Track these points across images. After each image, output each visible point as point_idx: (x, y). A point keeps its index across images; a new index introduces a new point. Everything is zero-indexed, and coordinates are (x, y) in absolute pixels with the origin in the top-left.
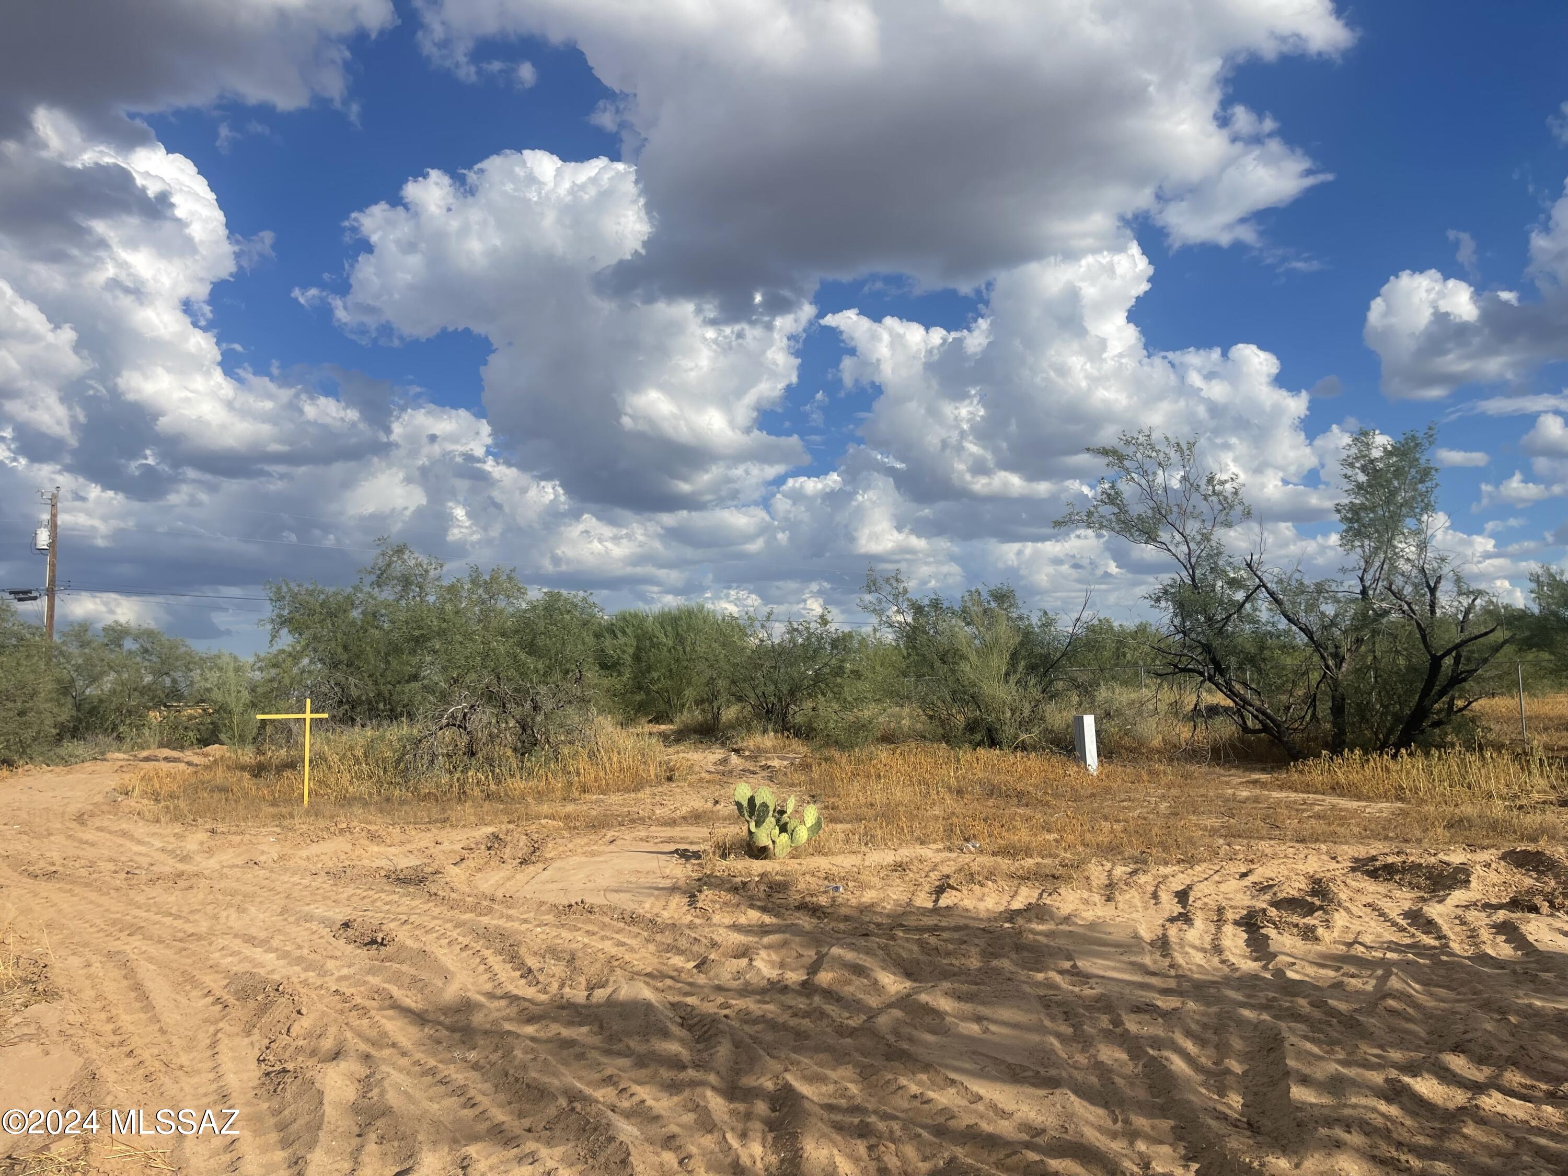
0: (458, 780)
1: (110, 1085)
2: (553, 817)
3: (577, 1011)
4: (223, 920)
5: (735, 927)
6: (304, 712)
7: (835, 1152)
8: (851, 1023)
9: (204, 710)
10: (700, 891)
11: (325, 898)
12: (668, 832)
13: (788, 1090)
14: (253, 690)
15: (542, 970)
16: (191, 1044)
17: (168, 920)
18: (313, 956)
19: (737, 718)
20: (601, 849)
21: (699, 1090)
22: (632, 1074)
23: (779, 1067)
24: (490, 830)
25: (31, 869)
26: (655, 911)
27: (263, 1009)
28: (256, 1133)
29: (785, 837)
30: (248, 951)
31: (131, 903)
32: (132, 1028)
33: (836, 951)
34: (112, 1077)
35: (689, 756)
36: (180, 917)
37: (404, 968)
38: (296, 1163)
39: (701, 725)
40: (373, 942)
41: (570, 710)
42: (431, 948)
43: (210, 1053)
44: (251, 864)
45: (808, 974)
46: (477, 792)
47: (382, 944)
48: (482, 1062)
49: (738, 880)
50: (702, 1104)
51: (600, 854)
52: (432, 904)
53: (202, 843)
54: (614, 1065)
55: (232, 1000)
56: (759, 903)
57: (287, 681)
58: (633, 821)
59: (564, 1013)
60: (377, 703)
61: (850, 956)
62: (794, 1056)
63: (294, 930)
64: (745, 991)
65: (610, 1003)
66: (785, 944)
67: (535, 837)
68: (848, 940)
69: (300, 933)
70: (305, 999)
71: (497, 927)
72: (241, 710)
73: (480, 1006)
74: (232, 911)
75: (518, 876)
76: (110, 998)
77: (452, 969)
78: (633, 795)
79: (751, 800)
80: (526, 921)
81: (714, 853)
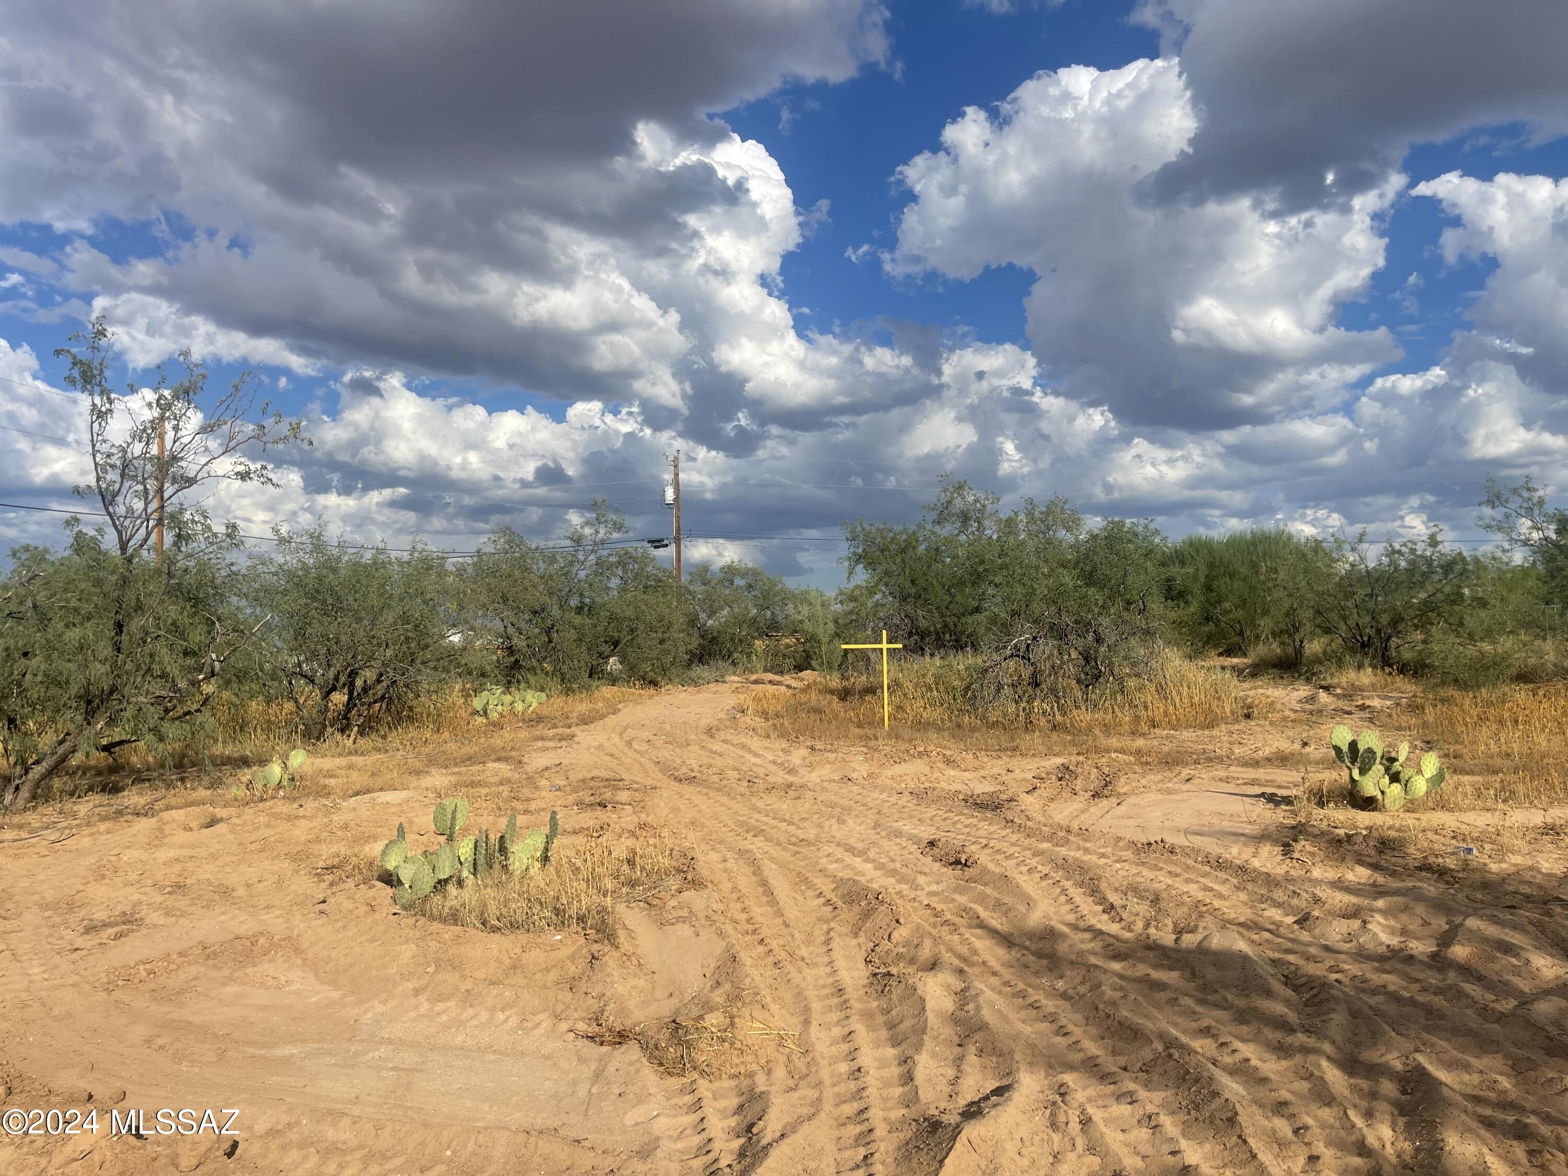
0: (1024, 709)
1: (747, 968)
2: (1122, 751)
3: (1165, 955)
4: (827, 829)
5: (1339, 885)
6: (881, 642)
7: (1485, 1150)
8: (1498, 1006)
9: (797, 640)
10: (1296, 841)
11: (911, 817)
12: (1250, 773)
13: (1421, 1071)
14: (836, 621)
15: (1124, 907)
16: (809, 939)
17: (783, 825)
18: (904, 870)
19: (1325, 652)
20: (1177, 787)
21: (1312, 1058)
22: (1233, 1029)
23: (1408, 1046)
24: (1059, 761)
25: (676, 774)
26: (1245, 857)
27: (867, 915)
28: (870, 1028)
29: (1396, 788)
30: (850, 859)
31: (754, 808)
32: (761, 919)
33: (1472, 923)
34: (749, 962)
35: (1269, 692)
36: (793, 824)
37: (988, 890)
38: (905, 1062)
39: (1280, 659)
40: (957, 862)
41: (1133, 642)
42: (1013, 874)
43: (824, 949)
44: (845, 780)
45: (1438, 945)
46: (1043, 722)
47: (965, 865)
48: (1071, 992)
49: (1341, 832)
50: (1316, 1073)
51: (1176, 792)
52: (1009, 830)
53: (804, 759)
54: (1210, 1017)
55: (840, 903)
56: (1368, 860)
57: (863, 614)
58: (1210, 760)
59: (1151, 954)
60: (944, 633)
61: (1492, 930)
62: (1424, 1035)
63: (885, 844)
64: (1361, 955)
65: (1202, 950)
66: (1406, 909)
67: (1106, 770)
68: (1489, 912)
69: (891, 847)
70: (901, 909)
71: (1076, 859)
72: (827, 639)
73: (1065, 936)
74: (834, 821)
75: (1092, 810)
76: (743, 891)
77: (1034, 896)
78: (1207, 732)
79: (1353, 745)
80: (1103, 855)
81: (1309, 799)
